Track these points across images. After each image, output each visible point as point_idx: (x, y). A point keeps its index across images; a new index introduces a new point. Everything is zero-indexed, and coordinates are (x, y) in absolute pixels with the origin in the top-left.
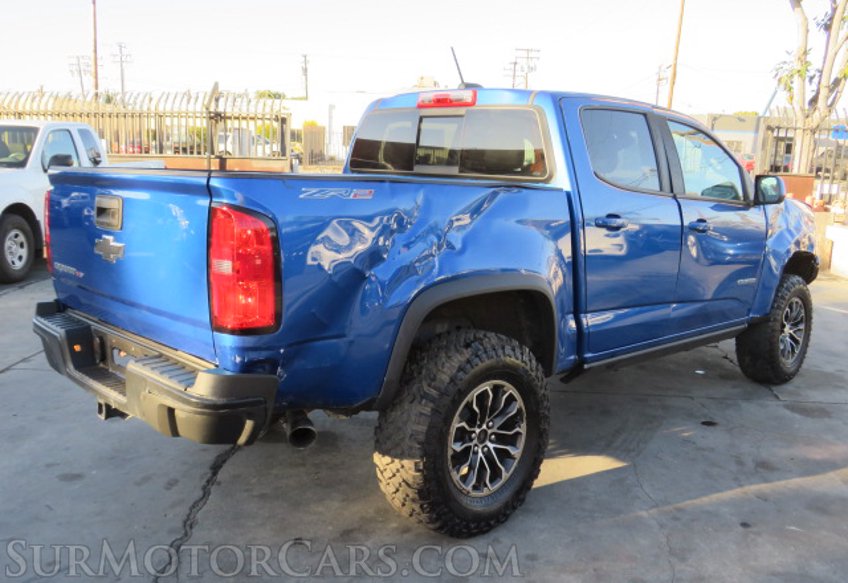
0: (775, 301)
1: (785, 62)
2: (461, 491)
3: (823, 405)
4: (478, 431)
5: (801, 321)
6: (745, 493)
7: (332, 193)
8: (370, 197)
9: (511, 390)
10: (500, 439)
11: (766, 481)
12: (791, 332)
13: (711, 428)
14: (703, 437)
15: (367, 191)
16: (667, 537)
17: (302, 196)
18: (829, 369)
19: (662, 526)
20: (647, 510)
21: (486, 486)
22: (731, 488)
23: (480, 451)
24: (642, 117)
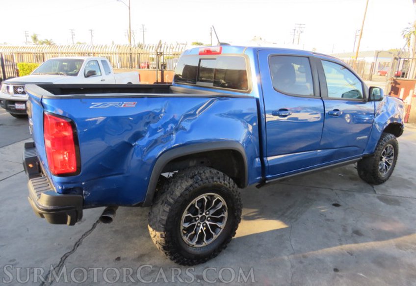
0: (377, 146)
1: (408, 28)
2: (189, 245)
3: (397, 198)
4: (200, 216)
5: (392, 155)
6: (342, 249)
7: (111, 105)
8: (134, 106)
9: (218, 197)
10: (213, 220)
11: (356, 242)
12: (386, 160)
13: (337, 208)
14: (331, 213)
15: (133, 103)
16: (293, 275)
17: (91, 107)
18: (406, 177)
19: (292, 267)
20: (288, 256)
21: (204, 242)
22: (336, 245)
23: (201, 225)
24: (307, 58)
